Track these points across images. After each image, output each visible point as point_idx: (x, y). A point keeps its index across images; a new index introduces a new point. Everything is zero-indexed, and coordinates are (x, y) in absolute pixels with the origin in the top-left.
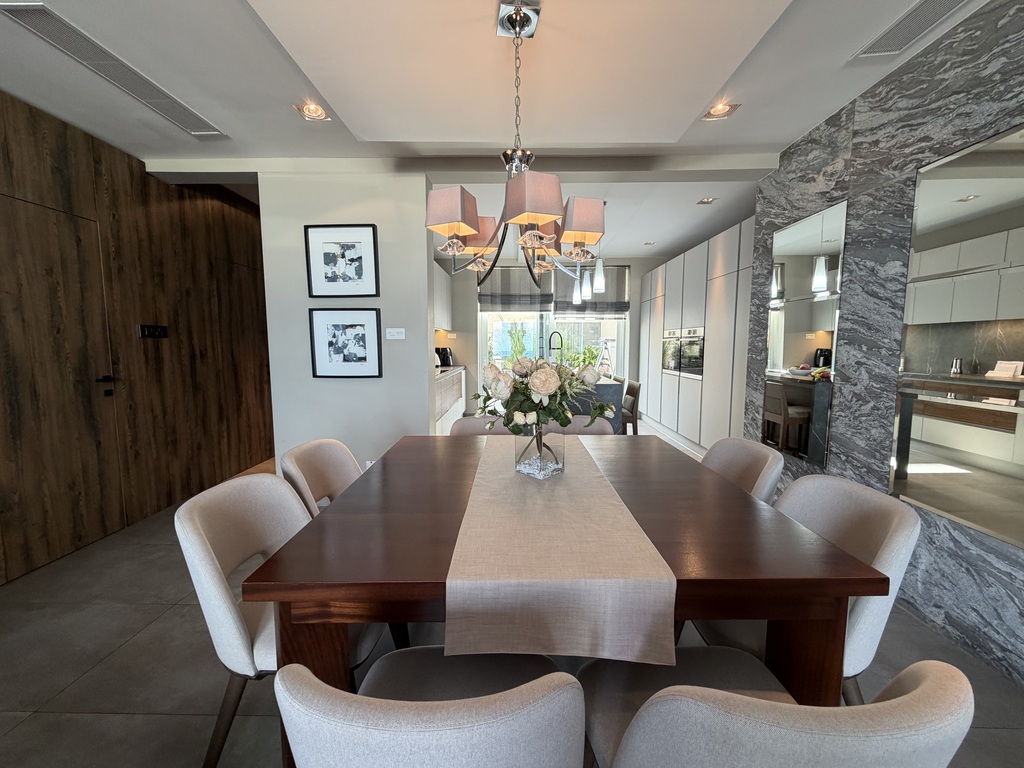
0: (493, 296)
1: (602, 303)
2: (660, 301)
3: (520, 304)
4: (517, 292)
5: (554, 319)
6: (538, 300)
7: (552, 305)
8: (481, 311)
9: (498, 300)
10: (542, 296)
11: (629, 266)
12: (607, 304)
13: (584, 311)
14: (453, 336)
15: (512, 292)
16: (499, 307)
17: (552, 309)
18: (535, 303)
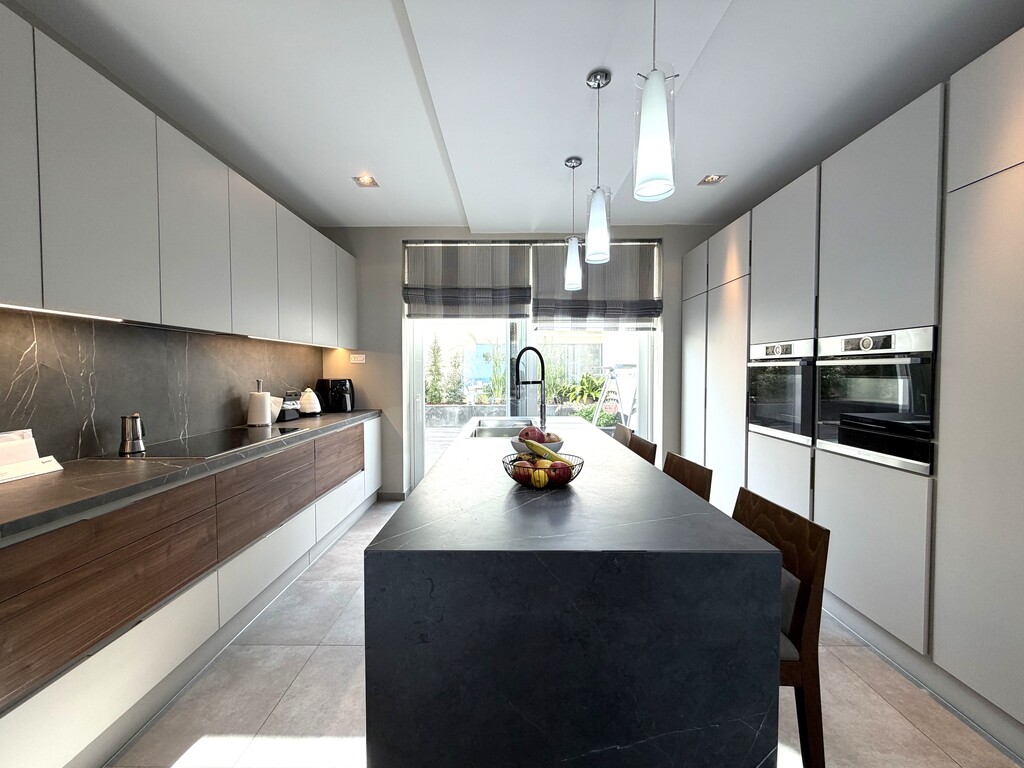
0: (428, 290)
1: (617, 302)
2: (733, 291)
3: (475, 303)
4: (470, 285)
5: (534, 330)
6: (505, 297)
7: (530, 306)
8: (409, 316)
9: (438, 296)
10: (513, 289)
11: (659, 241)
12: (625, 303)
13: (585, 315)
14: (360, 358)
15: (462, 284)
16: (440, 309)
17: (531, 313)
18: (500, 303)
